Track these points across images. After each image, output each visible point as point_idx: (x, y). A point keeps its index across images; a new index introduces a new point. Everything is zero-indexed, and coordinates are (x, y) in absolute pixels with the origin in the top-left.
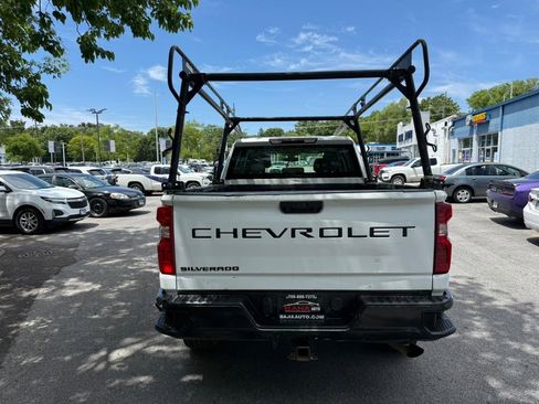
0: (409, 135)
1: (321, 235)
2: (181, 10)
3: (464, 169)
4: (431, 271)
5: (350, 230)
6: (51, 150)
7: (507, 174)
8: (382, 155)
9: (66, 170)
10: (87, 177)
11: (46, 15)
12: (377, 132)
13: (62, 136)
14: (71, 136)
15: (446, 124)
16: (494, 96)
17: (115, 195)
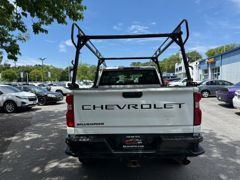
0: (181, 68)
1: (142, 108)
2: (79, 11)
3: (205, 83)
4: (193, 124)
5: (155, 105)
6: (22, 76)
7: (224, 85)
8: (169, 77)
9: (28, 84)
10: (37, 87)
11: (19, 14)
12: (166, 68)
13: (27, 70)
14: (31, 70)
15: (197, 63)
16: (217, 51)
17: (49, 95)
